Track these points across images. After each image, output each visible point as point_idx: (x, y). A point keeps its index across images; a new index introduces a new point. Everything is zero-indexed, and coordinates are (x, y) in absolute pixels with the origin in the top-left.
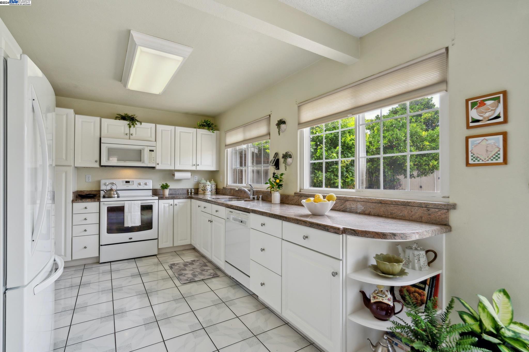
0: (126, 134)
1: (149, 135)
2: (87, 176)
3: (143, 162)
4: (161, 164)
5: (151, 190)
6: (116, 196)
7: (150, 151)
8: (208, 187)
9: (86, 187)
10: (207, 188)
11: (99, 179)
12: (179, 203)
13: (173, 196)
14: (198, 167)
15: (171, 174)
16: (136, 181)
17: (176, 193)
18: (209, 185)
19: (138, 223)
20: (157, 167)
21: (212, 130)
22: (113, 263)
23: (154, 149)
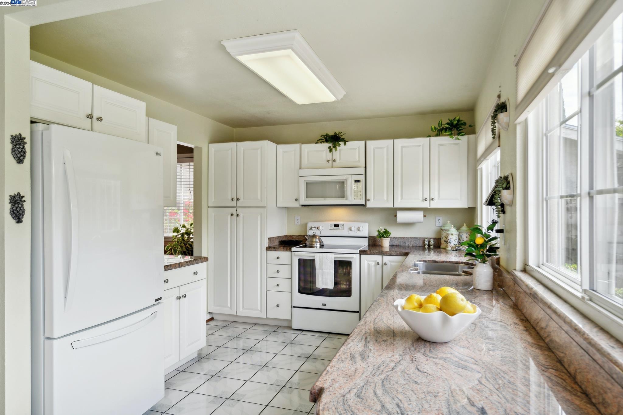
0: (328, 161)
1: (357, 158)
2: (296, 217)
3: (347, 199)
4: (374, 200)
5: (367, 237)
6: (318, 244)
7: (356, 181)
8: (450, 237)
10: (448, 239)
11: (307, 221)
12: (390, 262)
14: (432, 202)
15: (392, 212)
16: (347, 225)
17: (404, 244)
18: (452, 234)
19: (330, 285)
20: (369, 205)
21: (458, 134)
22: (304, 333)
23: (362, 178)
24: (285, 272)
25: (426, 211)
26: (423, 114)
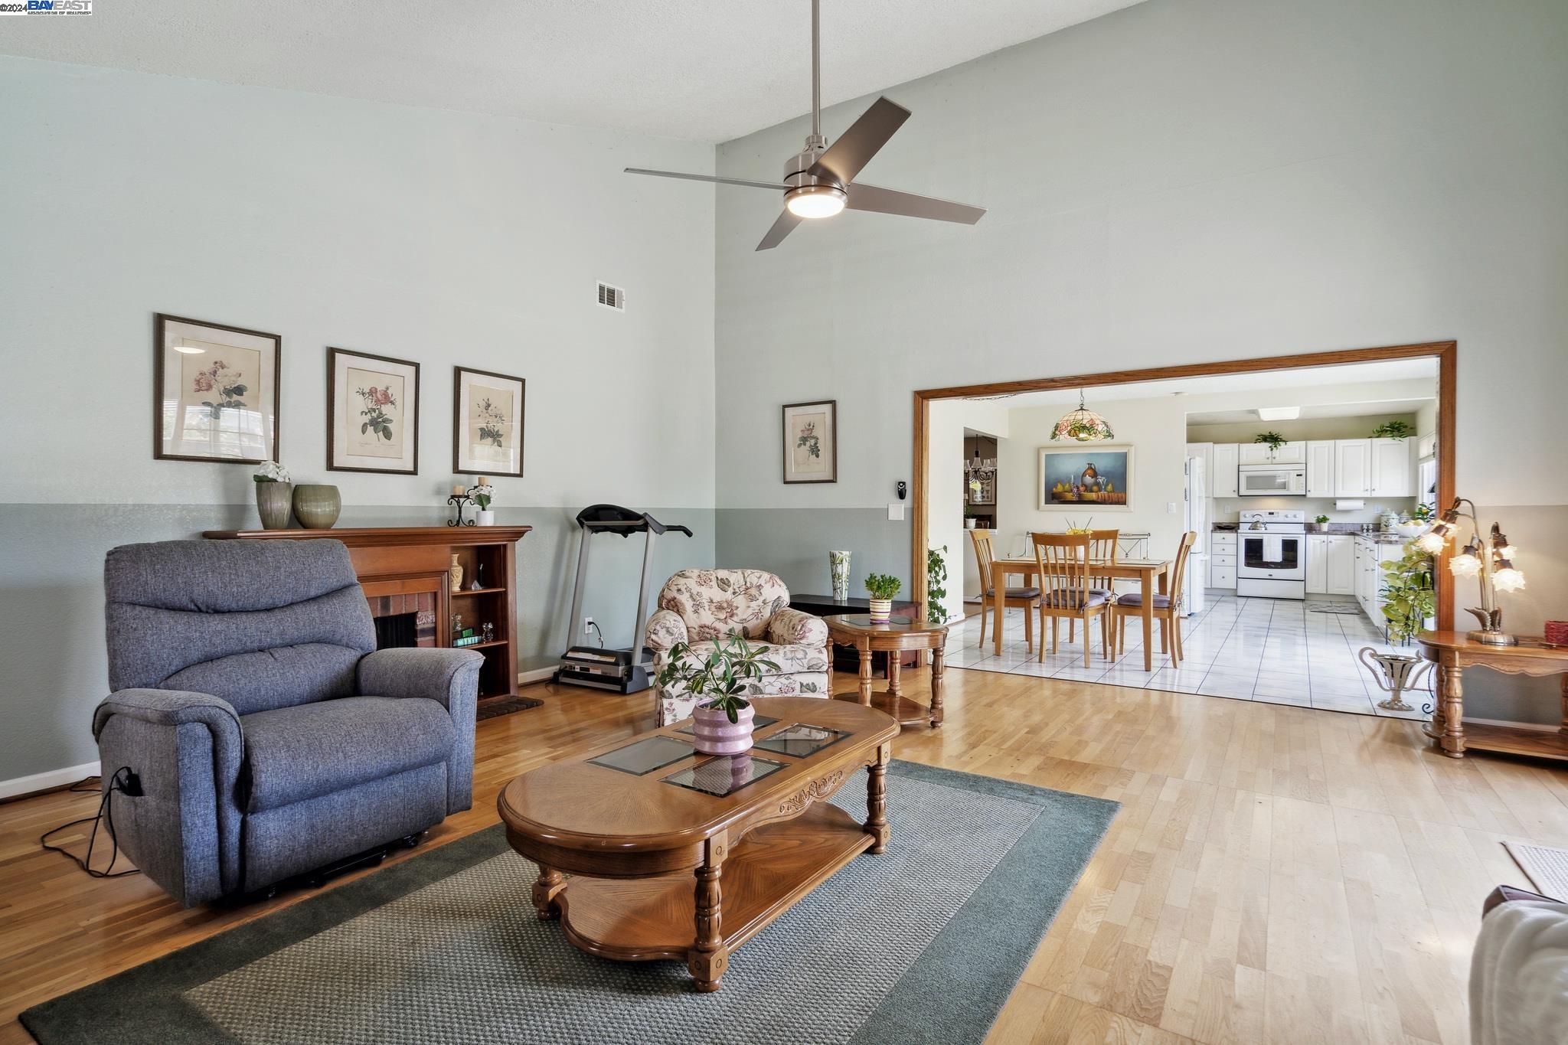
0: (1268, 458)
1: (1298, 456)
2: (1225, 507)
3: (1288, 490)
4: (1314, 490)
5: (1303, 522)
7: (1296, 475)
9: (1225, 519)
11: (1238, 510)
12: (1336, 540)
13: (1334, 531)
14: (1375, 492)
15: (1331, 503)
16: (1282, 513)
19: (1277, 558)
20: (1309, 495)
21: (1400, 436)
22: (1250, 599)
23: (1303, 472)
24: (1232, 550)
25: (1367, 500)
26: (1361, 418)
